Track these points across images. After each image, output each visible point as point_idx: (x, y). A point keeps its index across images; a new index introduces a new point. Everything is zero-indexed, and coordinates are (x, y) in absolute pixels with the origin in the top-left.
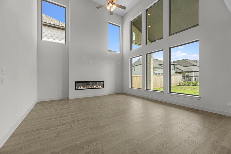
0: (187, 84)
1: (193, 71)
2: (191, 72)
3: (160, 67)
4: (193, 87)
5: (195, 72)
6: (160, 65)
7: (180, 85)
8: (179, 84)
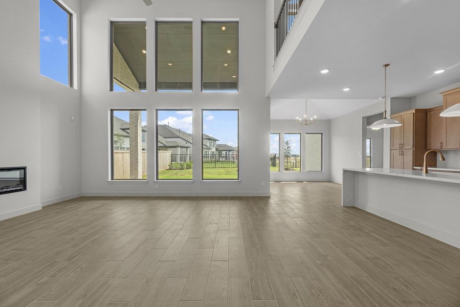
0: (179, 166)
1: (178, 146)
2: (175, 147)
3: (124, 133)
4: (187, 170)
5: (181, 147)
6: (123, 130)
7: (170, 169)
8: (168, 168)
